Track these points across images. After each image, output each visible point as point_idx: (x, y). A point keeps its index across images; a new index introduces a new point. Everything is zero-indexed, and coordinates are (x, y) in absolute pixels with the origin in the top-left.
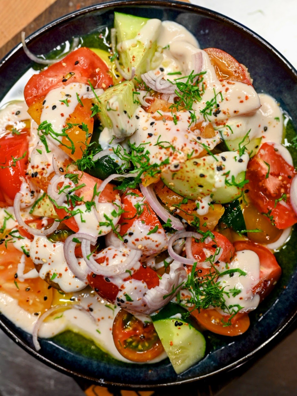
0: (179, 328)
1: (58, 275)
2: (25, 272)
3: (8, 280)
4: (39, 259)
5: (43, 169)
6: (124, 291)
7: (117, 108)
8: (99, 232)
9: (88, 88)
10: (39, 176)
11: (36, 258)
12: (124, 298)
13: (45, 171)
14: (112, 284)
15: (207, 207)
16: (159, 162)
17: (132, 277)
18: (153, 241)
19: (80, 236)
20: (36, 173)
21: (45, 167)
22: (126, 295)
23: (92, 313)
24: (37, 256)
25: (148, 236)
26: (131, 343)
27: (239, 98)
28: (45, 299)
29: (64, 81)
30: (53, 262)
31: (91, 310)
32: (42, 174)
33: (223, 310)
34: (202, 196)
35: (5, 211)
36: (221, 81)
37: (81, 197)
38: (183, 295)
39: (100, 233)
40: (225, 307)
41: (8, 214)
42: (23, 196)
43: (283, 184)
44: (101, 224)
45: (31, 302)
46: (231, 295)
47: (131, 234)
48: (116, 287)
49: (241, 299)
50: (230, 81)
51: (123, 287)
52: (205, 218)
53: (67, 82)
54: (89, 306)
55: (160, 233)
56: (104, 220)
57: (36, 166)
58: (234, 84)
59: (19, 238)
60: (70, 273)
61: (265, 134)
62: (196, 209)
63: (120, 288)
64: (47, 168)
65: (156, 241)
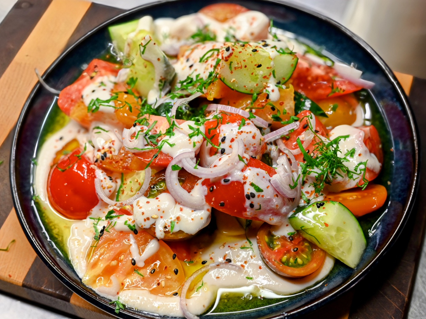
0: (324, 208)
1: (176, 221)
4: (148, 219)
5: (110, 148)
6: (248, 181)
7: (150, 37)
8: (192, 144)
10: (109, 155)
11: (145, 220)
12: (252, 190)
13: (112, 149)
14: (233, 182)
15: (276, 89)
16: (211, 70)
17: (248, 165)
18: (247, 133)
19: (177, 160)
20: (105, 154)
21: (111, 145)
22: (252, 184)
23: (232, 263)
24: (145, 217)
25: (240, 131)
28: (176, 272)
29: (92, 78)
30: (163, 212)
31: (229, 261)
32: (111, 153)
33: (352, 178)
34: (266, 80)
35: (90, 218)
37: (158, 133)
38: (307, 193)
39: (194, 146)
40: (352, 174)
41: (94, 219)
42: (102, 181)
44: (191, 136)
45: (163, 284)
46: (348, 158)
47: (223, 140)
48: (238, 182)
49: (360, 155)
51: (245, 178)
52: (282, 104)
54: (224, 258)
55: (248, 124)
56: (191, 132)
57: (101, 148)
59: (118, 217)
60: (187, 210)
62: (268, 97)
63: (242, 181)
64: (113, 144)
65: (250, 132)
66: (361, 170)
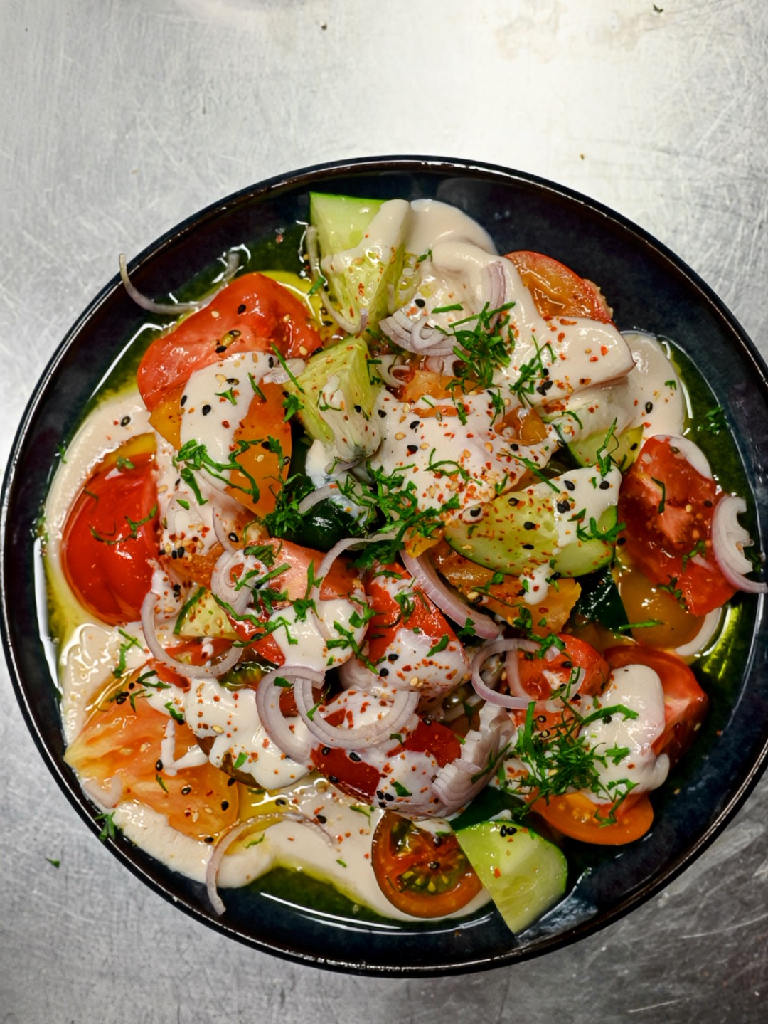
0: (511, 840)
1: (249, 757)
2: (178, 755)
3: (143, 776)
4: (206, 727)
5: (195, 539)
6: (390, 777)
7: (342, 403)
8: (327, 660)
9: (271, 360)
10: (187, 554)
11: (199, 726)
12: (392, 791)
13: (198, 544)
14: (365, 765)
15: (544, 586)
16: (437, 506)
17: (404, 746)
18: (440, 668)
19: (289, 673)
20: (182, 550)
21: (199, 535)
22: (395, 784)
23: (325, 826)
24: (203, 720)
25: (429, 659)
26: (412, 879)
27: (588, 352)
28: (225, 806)
29: (221, 350)
30: (235, 730)
31: (322, 820)
32: (194, 550)
33: (595, 794)
34: (533, 565)
35: (121, 632)
36: (547, 319)
37: (282, 591)
38: (511, 770)
39: (330, 663)
40: (599, 787)
41: (126, 636)
42: (159, 598)
43: (696, 520)
44: (331, 645)
45: (195, 817)
46: (609, 760)
47: (393, 658)
48: (373, 770)
49: (631, 767)
50: (566, 319)
51: (387, 769)
52: (544, 610)
53: (226, 351)
54: (316, 812)
55: (452, 649)
56: (335, 636)
57: (179, 535)
58: (574, 323)
59: (159, 687)
60: (273, 751)
61: (649, 418)
62: (522, 592)
63: (381, 771)
64: (203, 536)
65: (447, 668)
66: (618, 792)
